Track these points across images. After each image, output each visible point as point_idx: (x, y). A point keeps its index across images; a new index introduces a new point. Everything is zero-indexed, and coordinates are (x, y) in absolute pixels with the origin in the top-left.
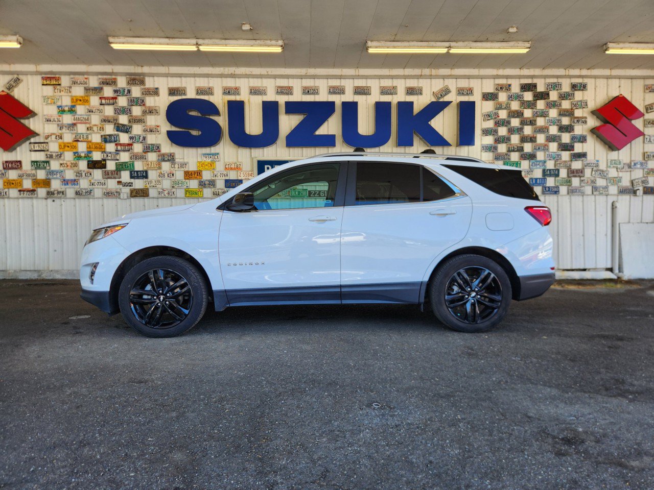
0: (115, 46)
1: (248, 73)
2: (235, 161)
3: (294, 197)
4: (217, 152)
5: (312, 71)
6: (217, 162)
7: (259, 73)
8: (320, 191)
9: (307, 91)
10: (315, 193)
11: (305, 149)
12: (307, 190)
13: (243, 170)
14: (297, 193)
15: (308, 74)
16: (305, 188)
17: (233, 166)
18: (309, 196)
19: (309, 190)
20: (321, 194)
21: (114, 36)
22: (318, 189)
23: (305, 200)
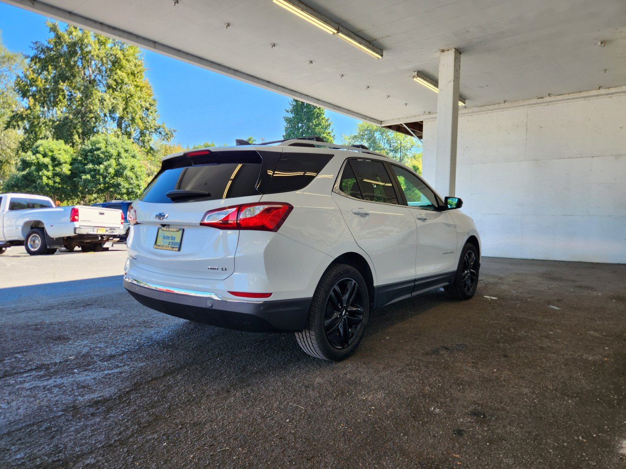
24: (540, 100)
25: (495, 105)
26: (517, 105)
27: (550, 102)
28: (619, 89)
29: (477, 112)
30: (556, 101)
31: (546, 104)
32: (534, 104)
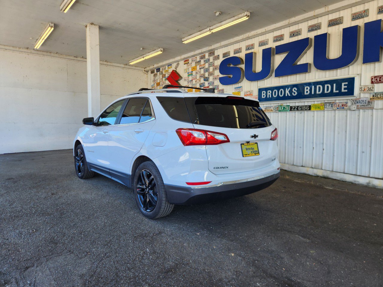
0: (185, 42)
1: (255, 34)
2: (249, 90)
3: (280, 111)
4: (241, 86)
5: (293, 20)
6: (241, 92)
7: (261, 32)
8: (298, 106)
9: (293, 34)
10: (295, 108)
11: (289, 77)
12: (289, 106)
13: (253, 95)
14: (283, 108)
15: (290, 23)
16: (288, 104)
17: (248, 94)
18: (291, 110)
19: (291, 106)
20: (299, 108)
21: (183, 38)
22: (297, 104)
23: (288, 113)
24: (75, 58)
25: (47, 52)
26: (62, 57)
27: (80, 61)
28: (111, 64)
29: (33, 53)
30: (83, 61)
31: (77, 61)
32: (71, 59)
